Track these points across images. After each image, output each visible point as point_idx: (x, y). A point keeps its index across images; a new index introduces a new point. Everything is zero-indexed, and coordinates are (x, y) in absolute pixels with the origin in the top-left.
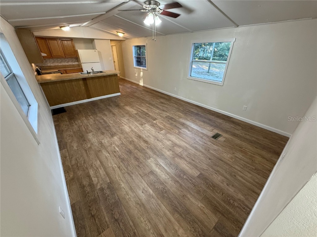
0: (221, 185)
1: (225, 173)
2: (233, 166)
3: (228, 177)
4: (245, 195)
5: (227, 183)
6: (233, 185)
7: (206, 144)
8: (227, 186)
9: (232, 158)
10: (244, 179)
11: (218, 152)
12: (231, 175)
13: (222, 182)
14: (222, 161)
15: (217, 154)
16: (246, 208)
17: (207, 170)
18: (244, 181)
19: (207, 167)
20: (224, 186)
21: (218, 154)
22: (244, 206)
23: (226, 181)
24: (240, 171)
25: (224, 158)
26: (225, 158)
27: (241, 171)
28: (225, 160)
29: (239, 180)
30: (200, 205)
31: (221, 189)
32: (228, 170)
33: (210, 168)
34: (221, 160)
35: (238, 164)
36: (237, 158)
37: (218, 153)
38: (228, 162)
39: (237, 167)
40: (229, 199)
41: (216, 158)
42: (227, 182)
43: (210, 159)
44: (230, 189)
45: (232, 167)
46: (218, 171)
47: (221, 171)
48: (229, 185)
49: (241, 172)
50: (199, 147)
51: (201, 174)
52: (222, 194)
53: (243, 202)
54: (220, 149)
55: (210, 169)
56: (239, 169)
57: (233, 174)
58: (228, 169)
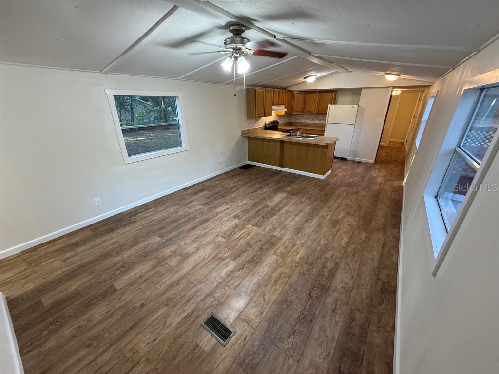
0: (85, 317)
1: (101, 327)
2: (112, 349)
3: (93, 332)
4: (46, 354)
5: (82, 326)
6: (73, 336)
7: (188, 301)
8: (78, 325)
9: (134, 351)
10: (73, 364)
11: (159, 323)
12: (94, 338)
13: (88, 320)
14: (132, 328)
15: (152, 319)
16: (30, 348)
17: (120, 299)
18: (70, 362)
19: (125, 300)
20: (81, 321)
21: (152, 323)
22: (34, 345)
23: (86, 327)
24: (95, 360)
25: (138, 334)
26: (139, 336)
27: (94, 363)
28: (133, 335)
29: (79, 351)
30: (73, 288)
31: (77, 316)
32: (107, 334)
33: (122, 304)
34: (135, 325)
35: (113, 363)
36: (131, 366)
37: (155, 323)
38: (125, 341)
39: (107, 356)
40: (58, 324)
41: (142, 316)
42: (83, 328)
43: (143, 305)
44: (69, 330)
45: (110, 346)
46: (112, 315)
47: (109, 321)
48: (77, 330)
49: (91, 362)
50: (177, 290)
51: (116, 290)
52: (70, 315)
53: (40, 346)
54: (169, 330)
55: (120, 304)
56: (101, 361)
57: (95, 343)
58: (108, 336)
